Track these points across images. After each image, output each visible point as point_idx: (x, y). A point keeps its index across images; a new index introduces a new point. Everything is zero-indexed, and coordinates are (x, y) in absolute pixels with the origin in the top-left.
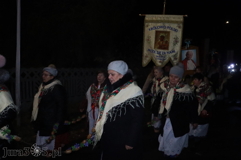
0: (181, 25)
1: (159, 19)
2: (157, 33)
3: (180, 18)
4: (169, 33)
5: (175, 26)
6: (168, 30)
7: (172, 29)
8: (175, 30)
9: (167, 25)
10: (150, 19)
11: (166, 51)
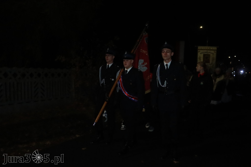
0: (216, 51)
1: (205, 48)
2: (204, 55)
3: (215, 48)
4: (210, 55)
5: (213, 52)
6: (210, 54)
7: (211, 53)
8: (213, 54)
9: (209, 51)
10: (201, 48)
11: (209, 64)
